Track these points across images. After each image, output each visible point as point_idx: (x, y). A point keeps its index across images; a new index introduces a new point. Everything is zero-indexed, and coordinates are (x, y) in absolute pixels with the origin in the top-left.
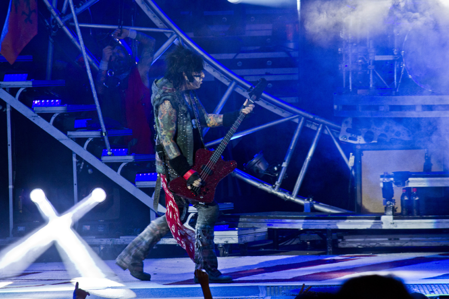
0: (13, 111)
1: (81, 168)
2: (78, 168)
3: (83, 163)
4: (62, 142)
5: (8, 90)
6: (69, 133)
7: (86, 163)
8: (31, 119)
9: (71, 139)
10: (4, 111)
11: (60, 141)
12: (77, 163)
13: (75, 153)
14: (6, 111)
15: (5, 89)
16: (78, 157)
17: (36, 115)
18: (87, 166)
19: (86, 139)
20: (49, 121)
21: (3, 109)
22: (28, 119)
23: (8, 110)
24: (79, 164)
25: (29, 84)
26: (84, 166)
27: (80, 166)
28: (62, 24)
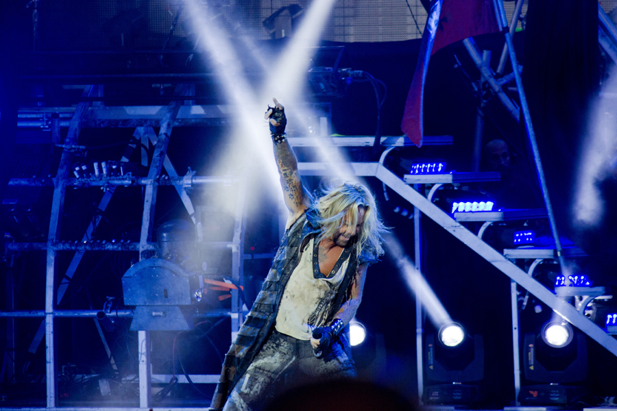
0: (424, 218)
1: (525, 304)
2: (520, 303)
3: (527, 297)
4: (496, 265)
5: (417, 188)
6: (506, 251)
7: (532, 297)
8: (450, 231)
9: (509, 259)
10: (411, 217)
11: (494, 264)
12: (518, 296)
13: (514, 281)
14: (413, 219)
15: (412, 185)
16: (519, 288)
17: (458, 224)
18: (534, 301)
19: (532, 261)
20: (476, 233)
21: (409, 215)
22: (446, 231)
23: (417, 217)
24: (521, 298)
25: (448, 178)
26: (529, 301)
27: (522, 301)
28: (497, 88)
